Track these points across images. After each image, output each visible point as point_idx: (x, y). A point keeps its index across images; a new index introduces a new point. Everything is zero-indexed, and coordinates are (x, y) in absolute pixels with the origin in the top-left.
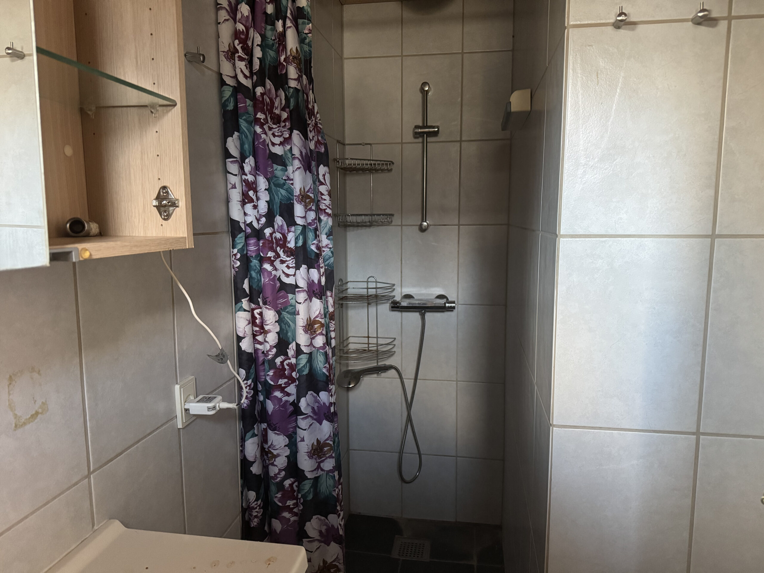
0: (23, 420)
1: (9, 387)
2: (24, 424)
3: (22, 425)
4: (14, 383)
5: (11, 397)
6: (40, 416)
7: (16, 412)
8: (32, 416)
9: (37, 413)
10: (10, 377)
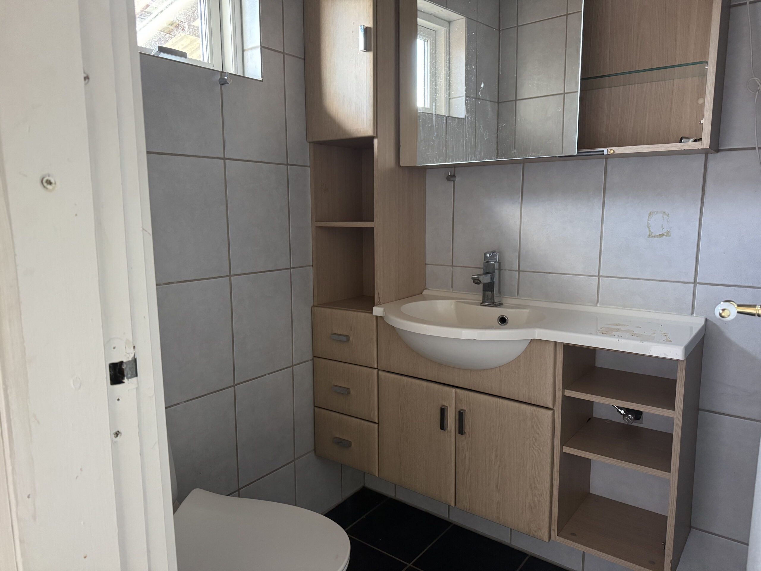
0: (654, 235)
1: (648, 217)
2: (654, 237)
3: (653, 237)
4: (652, 216)
5: (649, 222)
6: (664, 237)
7: (651, 230)
8: (660, 235)
9: (663, 235)
10: (650, 213)
